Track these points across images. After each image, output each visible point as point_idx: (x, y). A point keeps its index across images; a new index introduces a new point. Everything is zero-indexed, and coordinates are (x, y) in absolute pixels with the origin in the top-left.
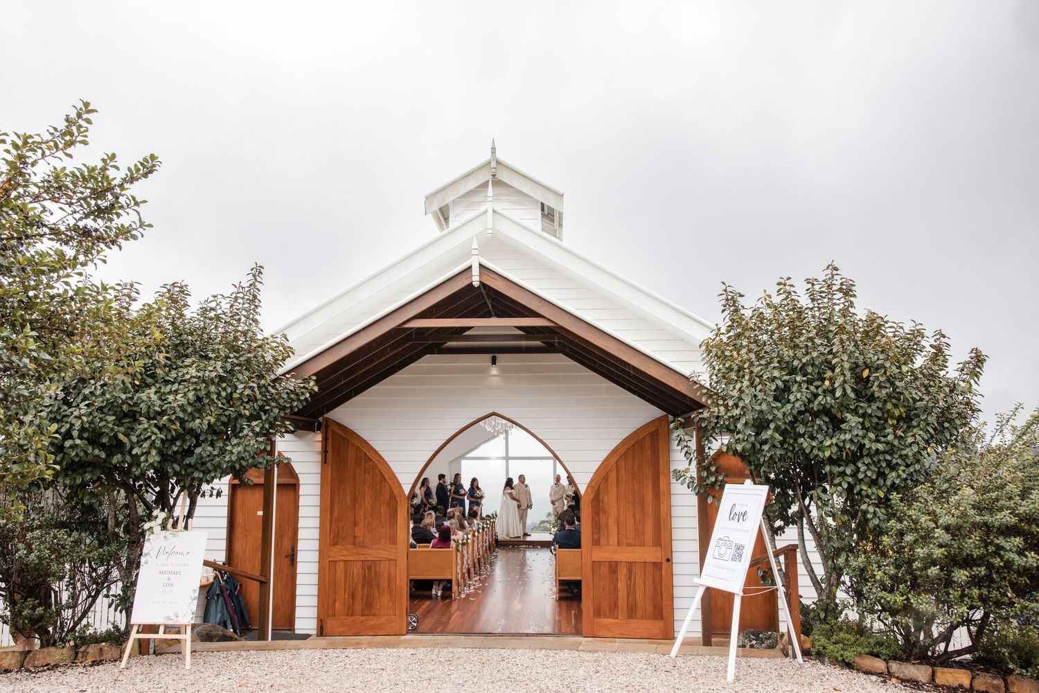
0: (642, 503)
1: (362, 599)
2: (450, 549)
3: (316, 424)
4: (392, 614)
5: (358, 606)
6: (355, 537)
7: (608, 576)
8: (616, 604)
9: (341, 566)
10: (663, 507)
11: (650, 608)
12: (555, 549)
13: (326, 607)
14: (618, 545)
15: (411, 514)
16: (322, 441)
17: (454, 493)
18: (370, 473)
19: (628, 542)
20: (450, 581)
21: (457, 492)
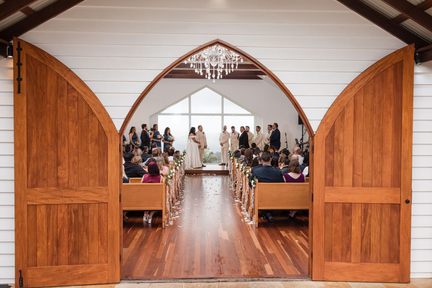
0: (381, 141)
1: (69, 245)
2: (160, 184)
3: (8, 47)
4: (103, 261)
5: (64, 254)
6: (58, 178)
7: (341, 218)
8: (349, 248)
9: (42, 212)
10: (405, 145)
11: (385, 251)
12: (254, 183)
13: (25, 256)
14: (353, 185)
15: (124, 152)
16: (14, 68)
17: (154, 137)
18: (74, 106)
19: (365, 182)
20: (161, 212)
21: (155, 137)
